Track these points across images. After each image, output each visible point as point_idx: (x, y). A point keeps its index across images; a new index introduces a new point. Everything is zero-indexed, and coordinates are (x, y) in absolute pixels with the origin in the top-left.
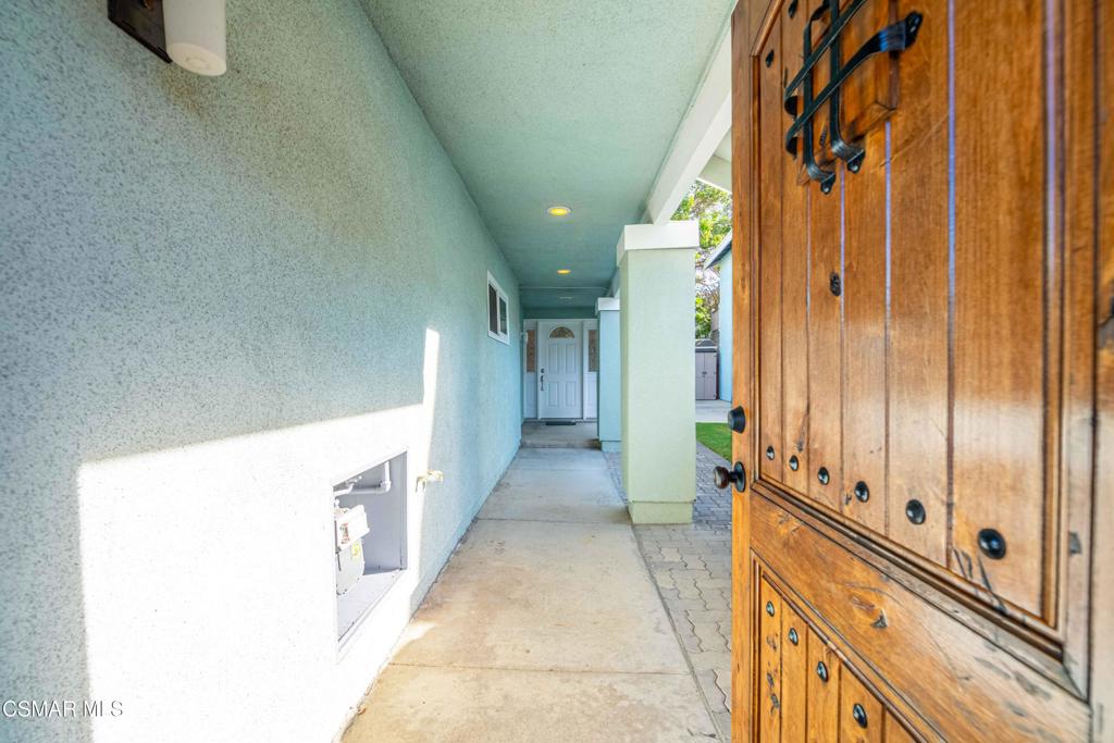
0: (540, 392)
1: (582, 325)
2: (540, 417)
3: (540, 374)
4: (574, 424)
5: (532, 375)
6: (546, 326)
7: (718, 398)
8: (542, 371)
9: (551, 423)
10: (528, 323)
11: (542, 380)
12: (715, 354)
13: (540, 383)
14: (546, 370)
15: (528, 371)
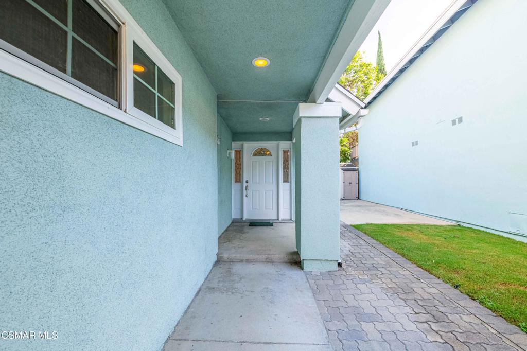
0: (245, 199)
1: (278, 145)
2: (244, 219)
3: (245, 184)
4: (271, 225)
5: (238, 184)
6: (249, 147)
7: (358, 199)
8: (247, 182)
9: (254, 224)
10: (236, 145)
11: (246, 189)
12: (357, 172)
13: (245, 192)
14: (250, 182)
15: (236, 181)
